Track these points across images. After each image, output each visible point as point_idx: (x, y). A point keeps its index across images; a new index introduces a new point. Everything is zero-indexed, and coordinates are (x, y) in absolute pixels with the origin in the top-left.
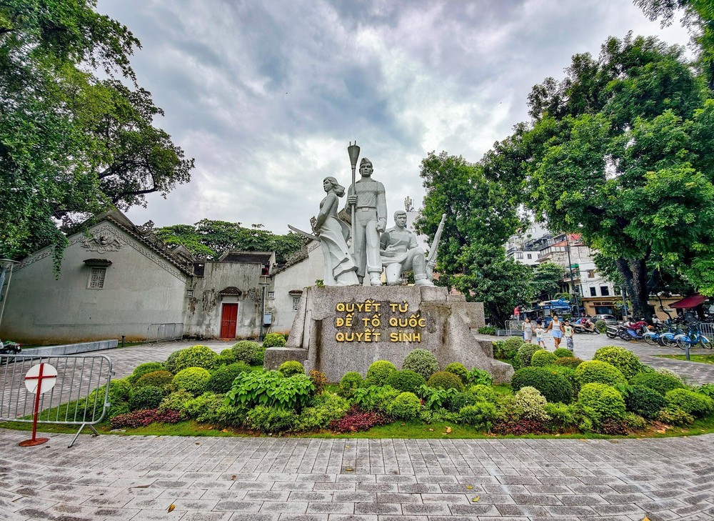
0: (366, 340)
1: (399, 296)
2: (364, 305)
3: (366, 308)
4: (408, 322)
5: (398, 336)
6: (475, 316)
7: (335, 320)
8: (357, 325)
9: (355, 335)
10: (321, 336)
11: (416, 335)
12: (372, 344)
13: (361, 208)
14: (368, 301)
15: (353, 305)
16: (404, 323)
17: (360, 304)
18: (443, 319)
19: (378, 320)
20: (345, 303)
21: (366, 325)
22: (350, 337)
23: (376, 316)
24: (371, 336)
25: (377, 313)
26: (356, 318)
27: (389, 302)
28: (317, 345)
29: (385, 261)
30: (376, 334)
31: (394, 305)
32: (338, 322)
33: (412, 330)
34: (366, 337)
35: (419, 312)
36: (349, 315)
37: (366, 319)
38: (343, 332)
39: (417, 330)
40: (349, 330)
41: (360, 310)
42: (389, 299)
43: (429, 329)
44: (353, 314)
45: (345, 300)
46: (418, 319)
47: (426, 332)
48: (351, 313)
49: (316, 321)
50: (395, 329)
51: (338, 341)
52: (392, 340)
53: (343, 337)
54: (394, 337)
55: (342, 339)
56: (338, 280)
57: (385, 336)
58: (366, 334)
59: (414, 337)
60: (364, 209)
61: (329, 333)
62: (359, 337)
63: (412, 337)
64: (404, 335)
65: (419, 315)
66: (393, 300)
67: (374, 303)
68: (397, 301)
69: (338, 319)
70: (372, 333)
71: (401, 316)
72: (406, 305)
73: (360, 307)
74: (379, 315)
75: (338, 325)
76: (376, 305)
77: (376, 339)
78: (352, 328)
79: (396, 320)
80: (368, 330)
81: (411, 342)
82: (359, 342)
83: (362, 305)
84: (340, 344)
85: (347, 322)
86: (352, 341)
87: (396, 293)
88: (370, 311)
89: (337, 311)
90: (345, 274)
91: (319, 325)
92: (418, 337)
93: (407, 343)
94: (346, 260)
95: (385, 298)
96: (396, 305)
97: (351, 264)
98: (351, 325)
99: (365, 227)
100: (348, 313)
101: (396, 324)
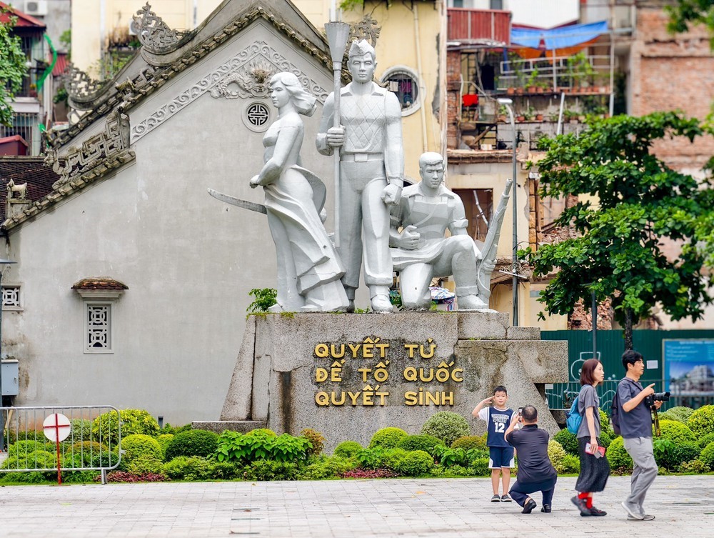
0: (365, 403)
1: (421, 330)
2: (362, 347)
3: (365, 351)
4: (435, 374)
5: (417, 396)
6: (552, 363)
7: (312, 371)
8: (349, 378)
9: (348, 396)
10: (290, 398)
11: (447, 395)
12: (374, 409)
13: (354, 154)
14: (368, 340)
15: (343, 346)
16: (428, 376)
17: (355, 344)
18: (491, 369)
19: (385, 371)
20: (328, 344)
21: (365, 380)
22: (339, 399)
23: (381, 364)
24: (375, 397)
25: (382, 359)
26: (347, 367)
27: (404, 341)
28: (284, 412)
29: (400, 259)
30: (382, 394)
31: (411, 347)
32: (318, 375)
33: (441, 388)
34: (365, 398)
35: (454, 357)
36: (336, 363)
37: (365, 370)
38: (326, 391)
39: (449, 386)
40: (337, 387)
41: (355, 355)
42: (404, 336)
43: (468, 385)
44: (343, 361)
45: (328, 339)
46: (450, 369)
47: (463, 390)
48: (339, 359)
49: (282, 373)
50: (412, 385)
51: (318, 406)
52: (408, 403)
53: (327, 398)
54: (411, 398)
55: (326, 402)
56: (310, 298)
57: (396, 397)
58: (365, 394)
59: (444, 398)
60: (358, 158)
61: (303, 393)
62: (354, 398)
63: (440, 398)
64: (428, 394)
65: (452, 363)
66: (409, 338)
67: (378, 342)
68: (417, 340)
69: (318, 370)
70: (375, 391)
71: (423, 365)
72: (433, 346)
73: (355, 350)
74: (387, 362)
75: (318, 380)
76: (382, 346)
77: (382, 401)
78: (341, 384)
79: (414, 371)
80: (368, 387)
81: (438, 406)
82: (354, 406)
83: (358, 346)
84: (322, 411)
85: (333, 374)
86: (342, 405)
87: (415, 325)
88: (371, 355)
89: (316, 356)
90: (323, 286)
91: (286, 380)
92: (451, 398)
93: (432, 408)
94: (324, 260)
95: (397, 334)
96: (416, 346)
97: (334, 268)
98: (340, 380)
99: (360, 193)
100: (335, 359)
101: (414, 377)
